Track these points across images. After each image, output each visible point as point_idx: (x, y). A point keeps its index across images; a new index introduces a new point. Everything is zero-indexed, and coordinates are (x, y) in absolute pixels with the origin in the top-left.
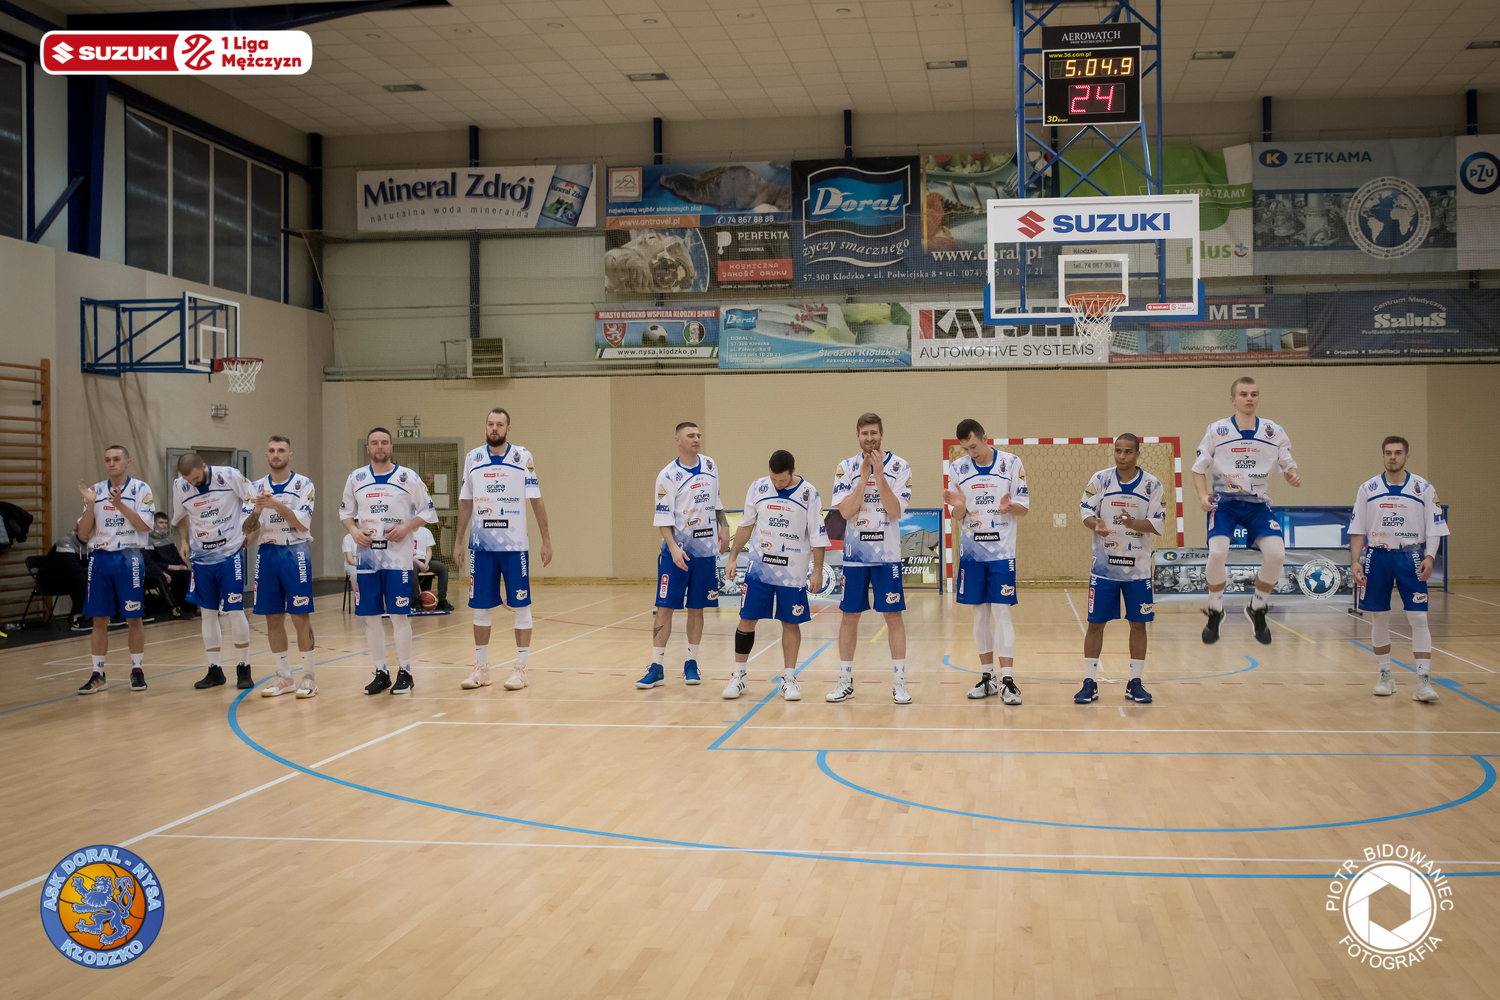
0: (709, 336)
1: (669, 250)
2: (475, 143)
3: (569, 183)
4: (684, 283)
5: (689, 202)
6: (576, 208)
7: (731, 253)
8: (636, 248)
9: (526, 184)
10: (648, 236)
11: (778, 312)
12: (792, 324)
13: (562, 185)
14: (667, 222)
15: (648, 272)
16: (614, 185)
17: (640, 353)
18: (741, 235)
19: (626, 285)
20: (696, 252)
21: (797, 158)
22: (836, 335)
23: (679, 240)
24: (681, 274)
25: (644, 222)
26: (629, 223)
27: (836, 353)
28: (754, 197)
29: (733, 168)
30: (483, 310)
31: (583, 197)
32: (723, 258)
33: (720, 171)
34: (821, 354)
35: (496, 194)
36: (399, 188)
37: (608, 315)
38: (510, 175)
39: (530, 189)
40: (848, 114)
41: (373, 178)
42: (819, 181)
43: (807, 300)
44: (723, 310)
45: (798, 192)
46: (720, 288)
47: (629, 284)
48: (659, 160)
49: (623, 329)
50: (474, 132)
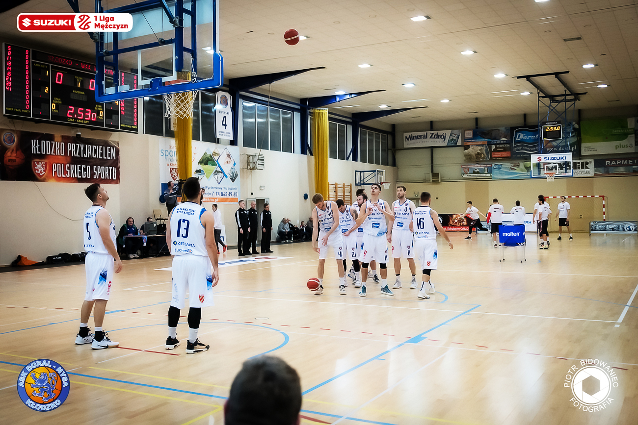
0: (489, 171)
1: (480, 150)
2: (432, 125)
3: (455, 134)
4: (483, 158)
5: (485, 138)
6: (456, 140)
7: (495, 150)
8: (472, 150)
9: (444, 135)
10: (474, 146)
11: (507, 165)
12: (511, 168)
13: (453, 135)
14: (479, 143)
15: (474, 155)
16: (466, 134)
17: (472, 175)
18: (497, 146)
19: (469, 159)
20: (486, 151)
21: (512, 126)
22: (522, 170)
23: (482, 148)
24: (483, 156)
25: (473, 143)
26: (470, 144)
27: (522, 175)
28: (501, 136)
29: (495, 129)
30: (434, 166)
31: (458, 138)
32: (493, 151)
33: (493, 130)
34: (518, 175)
35: (437, 138)
36: (414, 137)
37: (465, 166)
38: (440, 132)
39: (445, 136)
40: (525, 115)
41: (407, 134)
42: (517, 132)
43: (515, 162)
44: (493, 165)
45: (512, 135)
46: (492, 159)
47: (470, 159)
48: (477, 128)
49: (468, 170)
50: (432, 122)
